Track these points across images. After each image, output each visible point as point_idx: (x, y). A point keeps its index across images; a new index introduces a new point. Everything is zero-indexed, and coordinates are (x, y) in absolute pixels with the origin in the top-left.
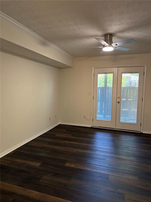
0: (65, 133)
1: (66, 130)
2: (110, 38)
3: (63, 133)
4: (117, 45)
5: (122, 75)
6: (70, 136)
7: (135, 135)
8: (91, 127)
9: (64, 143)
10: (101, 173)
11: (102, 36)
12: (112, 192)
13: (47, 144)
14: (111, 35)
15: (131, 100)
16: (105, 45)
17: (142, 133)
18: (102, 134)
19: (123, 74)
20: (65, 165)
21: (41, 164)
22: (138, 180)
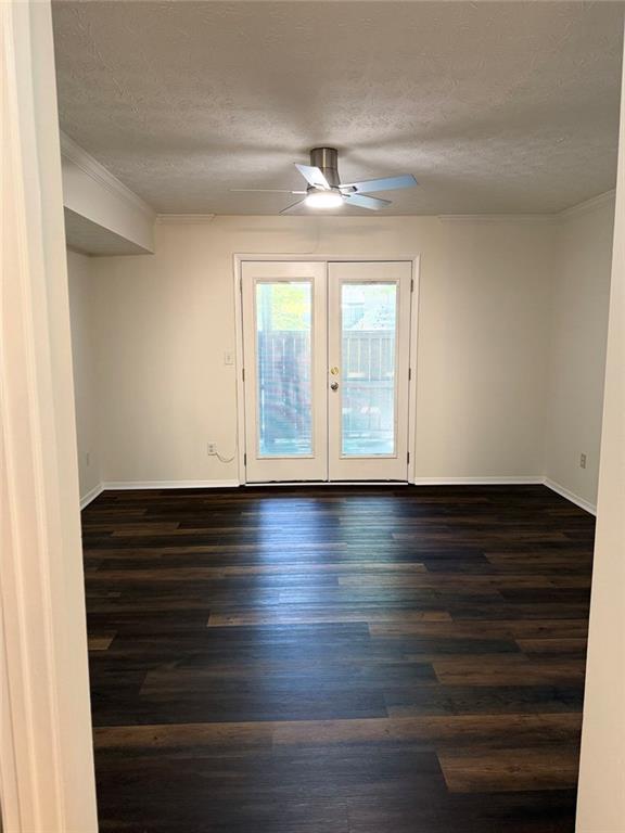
0: (148, 521)
1: (145, 510)
2: (332, 164)
3: (140, 521)
4: (355, 189)
5: (340, 288)
6: (173, 529)
7: (396, 495)
8: (241, 486)
9: (164, 555)
10: (341, 624)
11: (303, 152)
12: (394, 666)
13: (95, 569)
14: (333, 152)
15: (359, 375)
16: (317, 187)
17: (412, 486)
18: (289, 505)
19: (344, 287)
20: (209, 625)
21: (111, 640)
22: (451, 620)
